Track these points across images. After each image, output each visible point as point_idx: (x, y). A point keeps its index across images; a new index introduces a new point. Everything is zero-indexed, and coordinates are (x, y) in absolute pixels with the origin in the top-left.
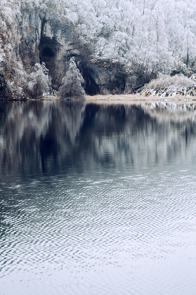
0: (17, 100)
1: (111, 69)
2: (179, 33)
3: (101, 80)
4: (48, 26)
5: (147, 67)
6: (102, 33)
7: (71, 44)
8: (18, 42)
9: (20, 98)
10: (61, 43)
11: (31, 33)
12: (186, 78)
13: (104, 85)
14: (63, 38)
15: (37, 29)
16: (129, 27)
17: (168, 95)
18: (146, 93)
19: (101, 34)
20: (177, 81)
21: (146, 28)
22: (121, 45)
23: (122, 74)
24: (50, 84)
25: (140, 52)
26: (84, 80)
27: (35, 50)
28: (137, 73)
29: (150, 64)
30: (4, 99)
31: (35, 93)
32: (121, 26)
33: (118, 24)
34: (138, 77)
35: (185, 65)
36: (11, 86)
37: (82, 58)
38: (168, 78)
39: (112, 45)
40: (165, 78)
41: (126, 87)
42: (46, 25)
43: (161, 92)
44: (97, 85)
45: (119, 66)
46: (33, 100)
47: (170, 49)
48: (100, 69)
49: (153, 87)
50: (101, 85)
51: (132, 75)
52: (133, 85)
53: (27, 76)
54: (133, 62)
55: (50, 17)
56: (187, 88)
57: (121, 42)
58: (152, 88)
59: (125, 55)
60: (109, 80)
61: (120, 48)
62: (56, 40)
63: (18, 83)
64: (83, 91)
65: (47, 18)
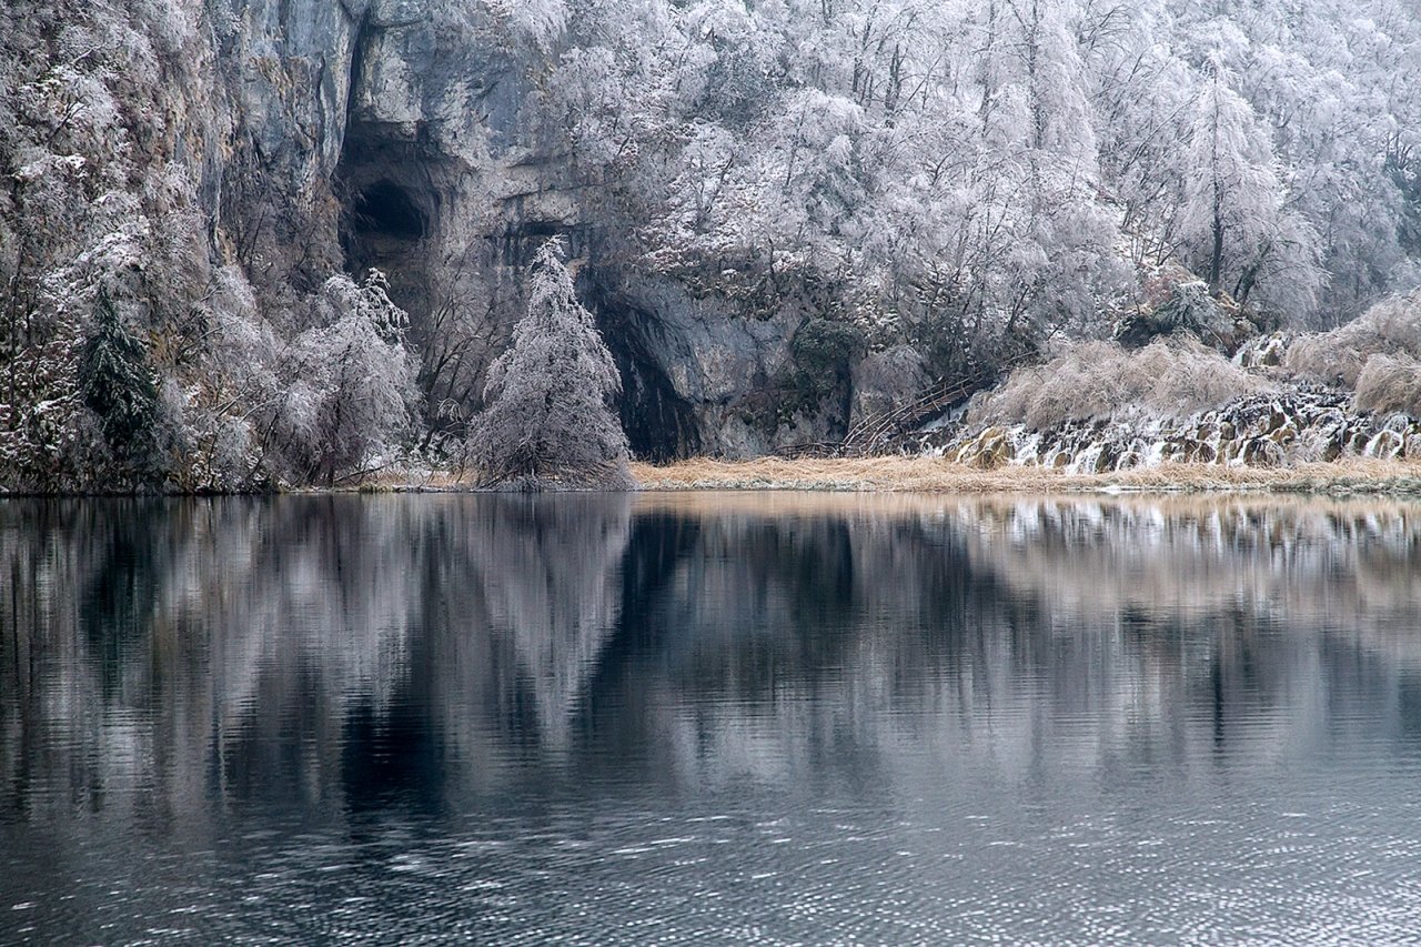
0: (218, 494)
1: (764, 305)
2: (1162, 99)
3: (706, 368)
4: (390, 61)
5: (977, 294)
6: (707, 100)
7: (528, 163)
8: (217, 155)
9: (238, 480)
10: (466, 155)
11: (290, 100)
12: (1216, 359)
13: (724, 400)
14: (478, 127)
15: (322, 78)
16: (869, 60)
17: (1114, 459)
18: (981, 446)
19: (705, 106)
20: (1164, 379)
21: (966, 68)
22: (822, 167)
23: (831, 337)
24: (415, 395)
25: (935, 206)
26: (616, 371)
27: (316, 198)
28: (920, 332)
29: (996, 278)
30: (141, 487)
31: (330, 449)
32: (822, 56)
33: (806, 46)
34: (931, 355)
35: (1201, 283)
36: (186, 410)
37: (594, 245)
38: (1110, 361)
39: (770, 167)
40: (1095, 358)
41: (859, 411)
42: (376, 50)
43: (1074, 441)
44: (685, 405)
45: (812, 288)
46: (315, 491)
47: (1112, 193)
48: (701, 307)
49: (1023, 411)
50: (706, 401)
51: (894, 341)
52: (897, 400)
53: (279, 348)
54: (895, 266)
55: (400, 8)
56: (1228, 419)
57: (823, 148)
58: (1019, 415)
59: (849, 227)
60: (751, 370)
61: (818, 186)
62: (437, 143)
63: (225, 390)
64: (617, 438)
65: (384, 14)
